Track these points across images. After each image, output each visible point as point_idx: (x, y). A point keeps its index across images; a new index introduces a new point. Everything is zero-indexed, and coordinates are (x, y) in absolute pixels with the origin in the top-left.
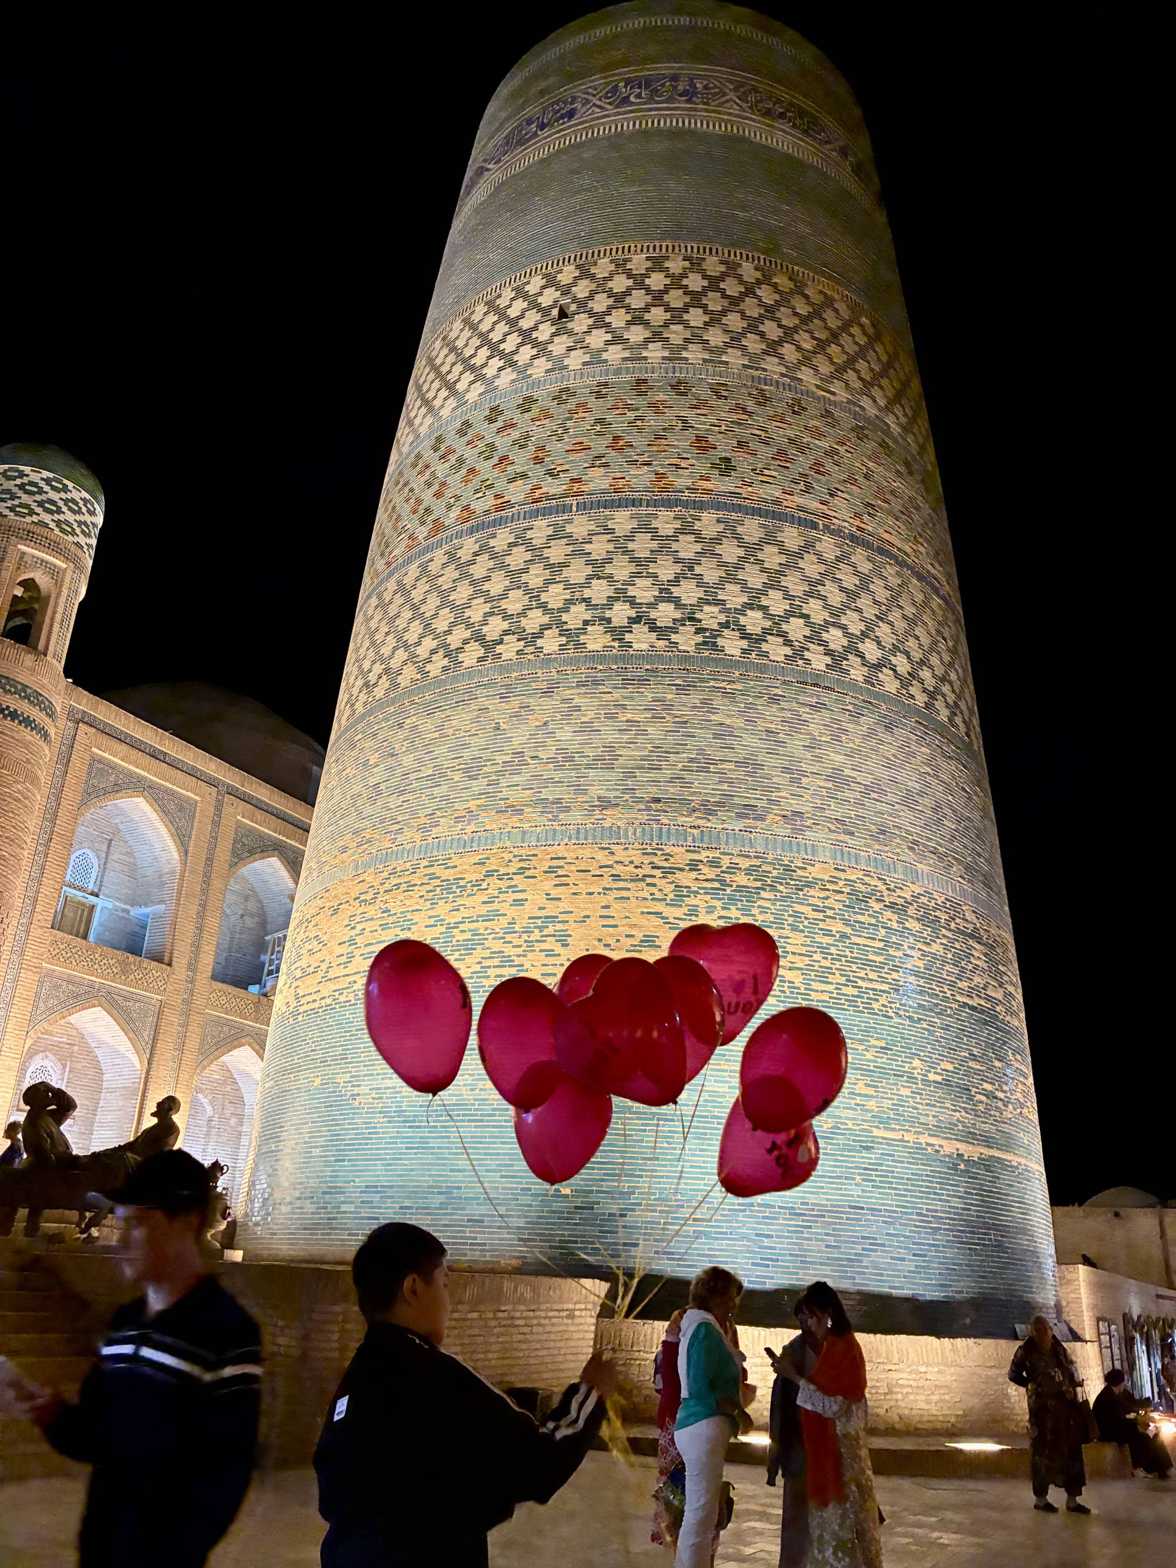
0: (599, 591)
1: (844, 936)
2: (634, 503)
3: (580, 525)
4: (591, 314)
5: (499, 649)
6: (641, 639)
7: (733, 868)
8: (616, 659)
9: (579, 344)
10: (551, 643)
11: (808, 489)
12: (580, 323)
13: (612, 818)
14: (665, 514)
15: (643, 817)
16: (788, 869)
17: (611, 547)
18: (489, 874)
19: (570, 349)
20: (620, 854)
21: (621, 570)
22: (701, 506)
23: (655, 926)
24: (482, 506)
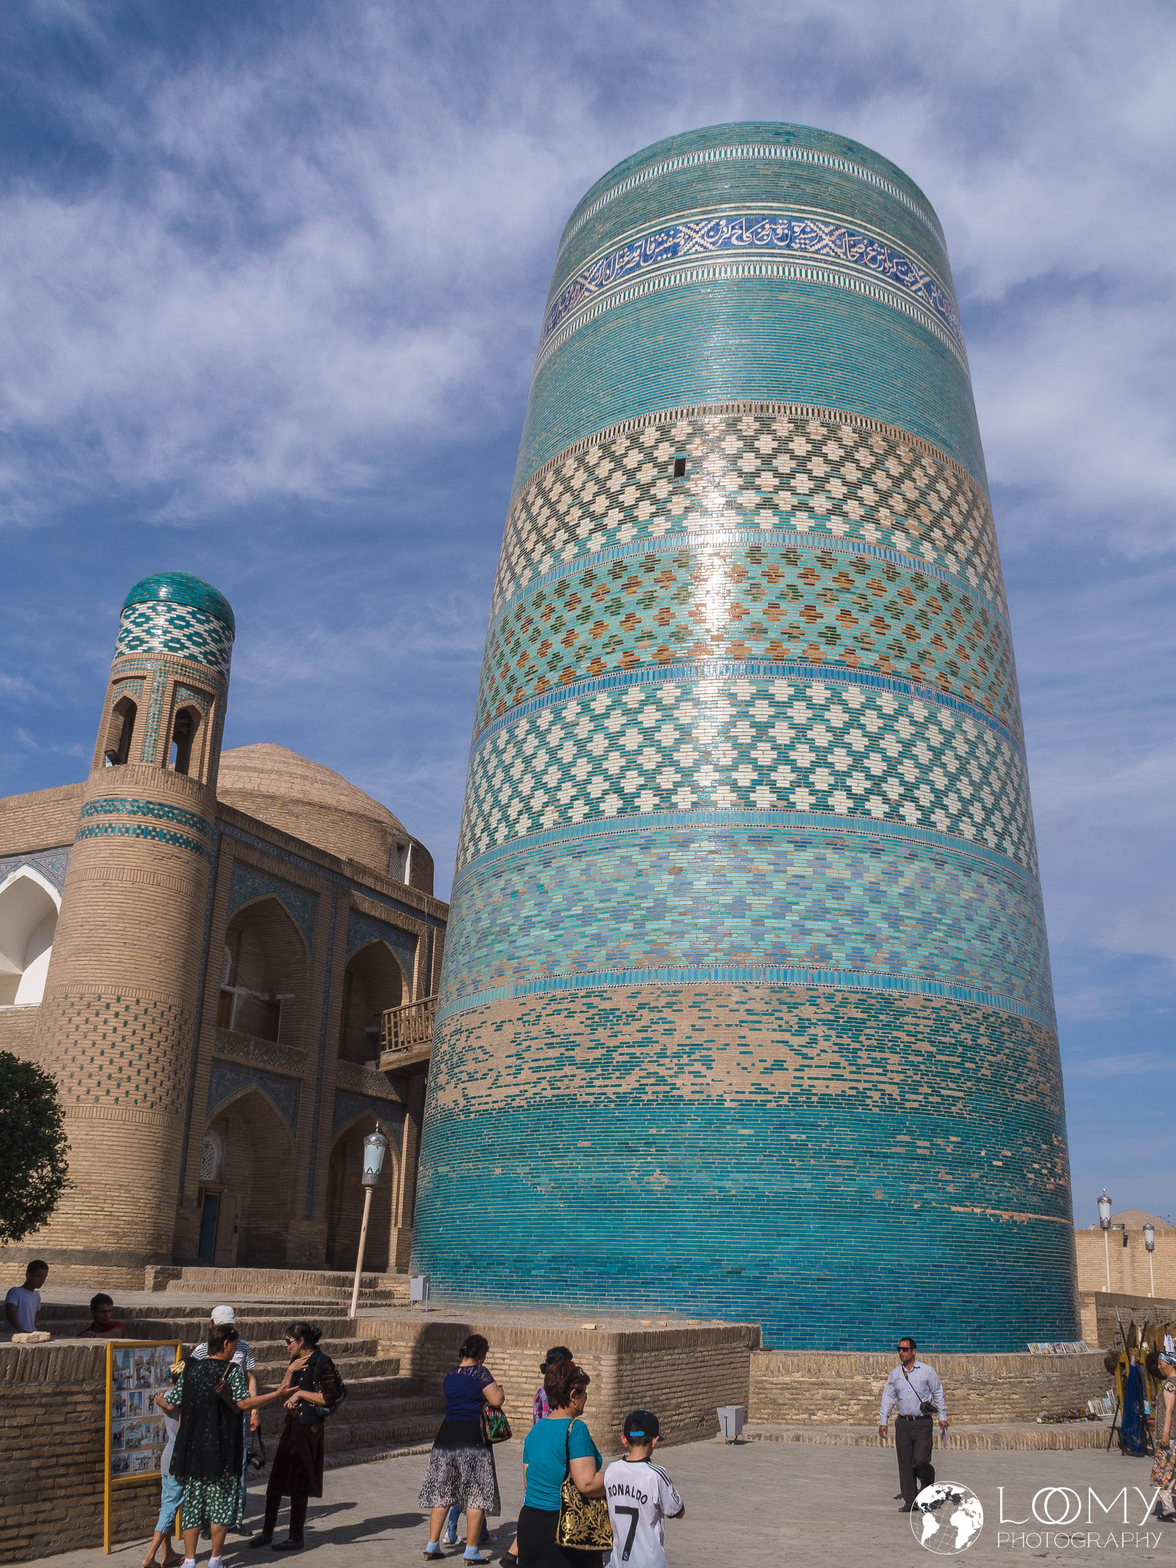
3: (705, 690)
4: (706, 474)
5: (637, 802)
6: (764, 799)
7: (845, 1003)
9: (696, 505)
10: (684, 800)
11: (901, 654)
12: (697, 483)
14: (781, 681)
15: (771, 960)
16: (888, 1002)
18: (642, 1006)
19: (687, 509)
20: (753, 992)
21: (743, 733)
23: (782, 1053)
24: (612, 661)
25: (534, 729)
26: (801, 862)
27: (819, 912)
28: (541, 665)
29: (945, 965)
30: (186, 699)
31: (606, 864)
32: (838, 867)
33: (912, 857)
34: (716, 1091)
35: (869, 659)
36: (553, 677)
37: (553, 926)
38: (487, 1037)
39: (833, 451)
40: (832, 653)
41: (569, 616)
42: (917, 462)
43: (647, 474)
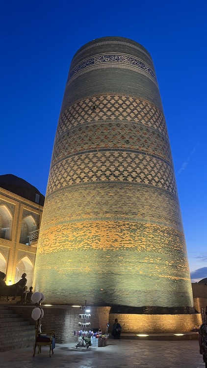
0: (104, 168)
1: (153, 238)
2: (110, 150)
3: (99, 154)
4: (100, 108)
5: (84, 180)
6: (112, 178)
7: (132, 225)
8: (108, 183)
9: (97, 115)
10: (94, 179)
11: (144, 146)
12: (97, 110)
13: (108, 215)
14: (116, 152)
15: (114, 215)
17: (105, 159)
18: (84, 227)
19: (95, 116)
20: (110, 223)
21: (108, 164)
22: (123, 151)
23: (117, 237)
24: (79, 149)
25: (62, 165)
33: (147, 191)
34: (101, 247)
35: (136, 147)
38: (49, 235)
40: (128, 146)
42: (147, 105)
43: (87, 109)
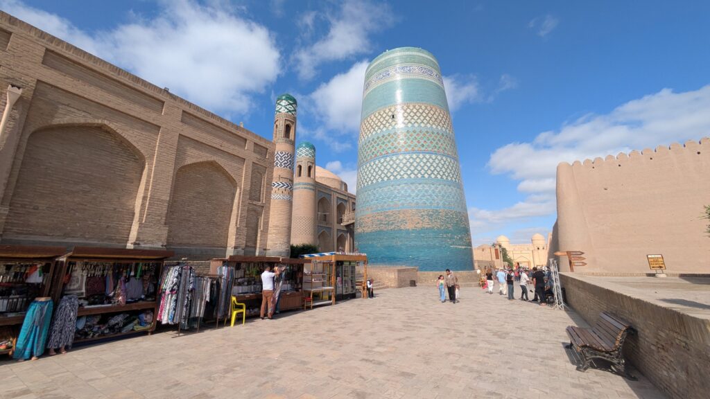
0: (405, 168)
2: (409, 153)
3: (401, 157)
6: (413, 176)
8: (409, 180)
9: (397, 123)
10: (399, 177)
11: (436, 147)
12: (397, 119)
14: (414, 155)
17: (406, 161)
21: (408, 165)
23: (419, 221)
24: (383, 153)
25: (370, 165)
26: (420, 187)
27: (424, 196)
28: (371, 154)
29: (447, 203)
30: (310, 164)
31: (386, 189)
32: (427, 187)
33: (440, 185)
34: (408, 228)
35: (430, 149)
36: (373, 156)
37: (377, 200)
38: (367, 220)
39: (421, 111)
40: (423, 149)
41: (375, 145)
42: (436, 110)
43: (387, 118)
